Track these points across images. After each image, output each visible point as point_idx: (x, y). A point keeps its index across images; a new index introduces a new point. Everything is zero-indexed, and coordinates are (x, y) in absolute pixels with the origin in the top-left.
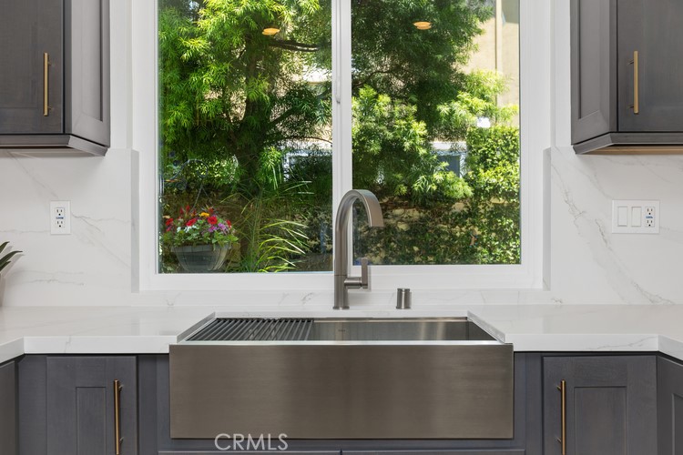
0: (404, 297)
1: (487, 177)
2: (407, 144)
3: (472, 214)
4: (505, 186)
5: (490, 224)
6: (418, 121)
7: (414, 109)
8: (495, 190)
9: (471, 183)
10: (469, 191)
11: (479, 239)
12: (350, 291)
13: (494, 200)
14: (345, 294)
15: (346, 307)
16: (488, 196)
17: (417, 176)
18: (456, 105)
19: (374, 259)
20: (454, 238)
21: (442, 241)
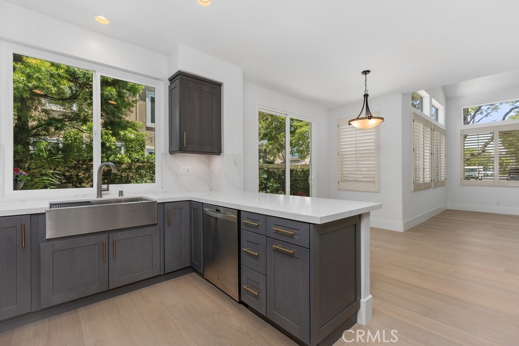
0: (121, 193)
1: (135, 155)
2: (108, 144)
3: (130, 168)
4: (142, 159)
5: (136, 172)
6: (112, 136)
7: (111, 132)
8: (138, 161)
9: (130, 158)
10: (129, 161)
11: (132, 177)
12: (103, 192)
13: (138, 164)
14: (101, 193)
15: (101, 197)
16: (135, 162)
17: (111, 155)
18: (127, 132)
19: (86, 185)
20: (122, 177)
21: (117, 178)
